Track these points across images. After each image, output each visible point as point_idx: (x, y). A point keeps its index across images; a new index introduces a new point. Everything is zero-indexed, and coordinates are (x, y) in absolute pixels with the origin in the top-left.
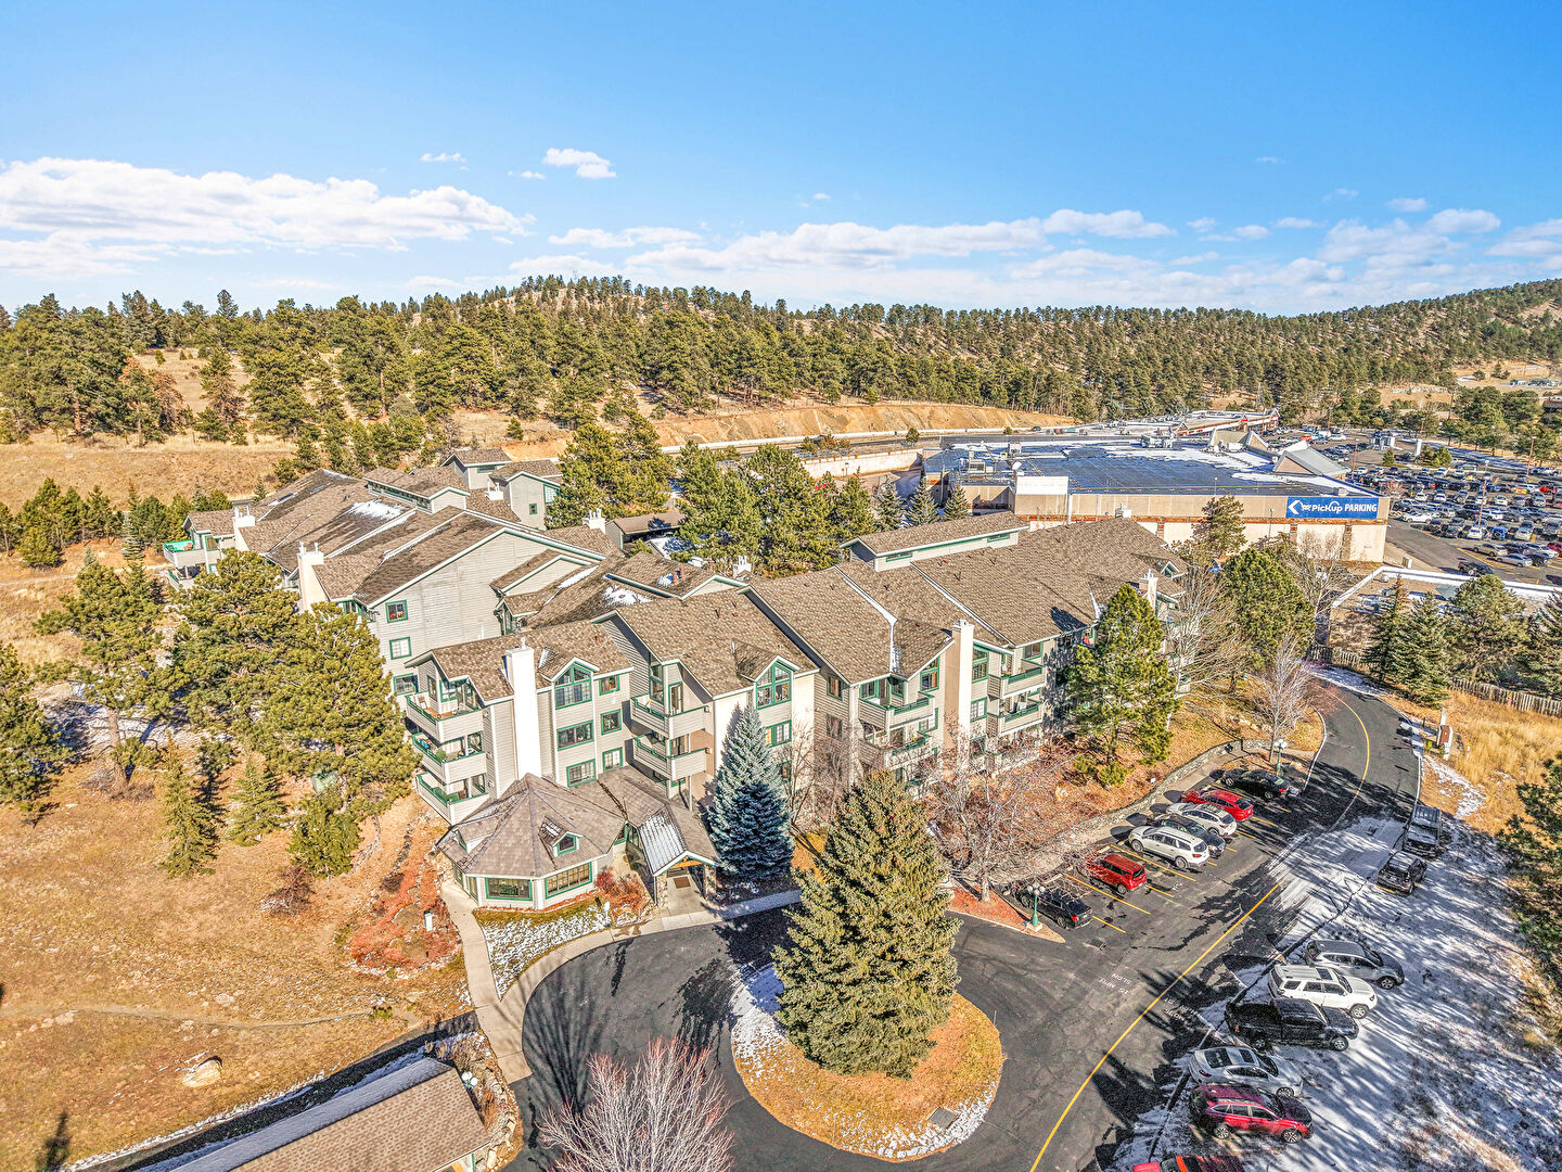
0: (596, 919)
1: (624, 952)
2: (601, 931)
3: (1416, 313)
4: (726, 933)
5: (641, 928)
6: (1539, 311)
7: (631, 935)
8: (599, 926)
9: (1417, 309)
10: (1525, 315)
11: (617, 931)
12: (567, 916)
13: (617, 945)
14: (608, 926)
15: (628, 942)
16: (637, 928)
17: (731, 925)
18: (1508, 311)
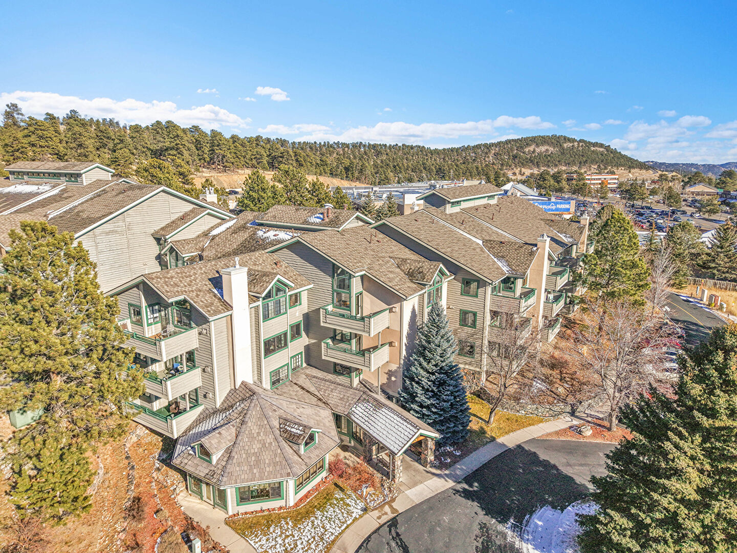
0: (348, 505)
1: (398, 534)
2: (361, 516)
3: (488, 148)
4: (467, 495)
5: (394, 505)
6: (531, 148)
7: (391, 516)
8: (357, 512)
9: (488, 147)
10: (527, 150)
11: (376, 513)
12: (322, 507)
13: (386, 528)
14: (365, 510)
15: (393, 523)
16: (391, 507)
17: (466, 487)
18: (521, 148)
